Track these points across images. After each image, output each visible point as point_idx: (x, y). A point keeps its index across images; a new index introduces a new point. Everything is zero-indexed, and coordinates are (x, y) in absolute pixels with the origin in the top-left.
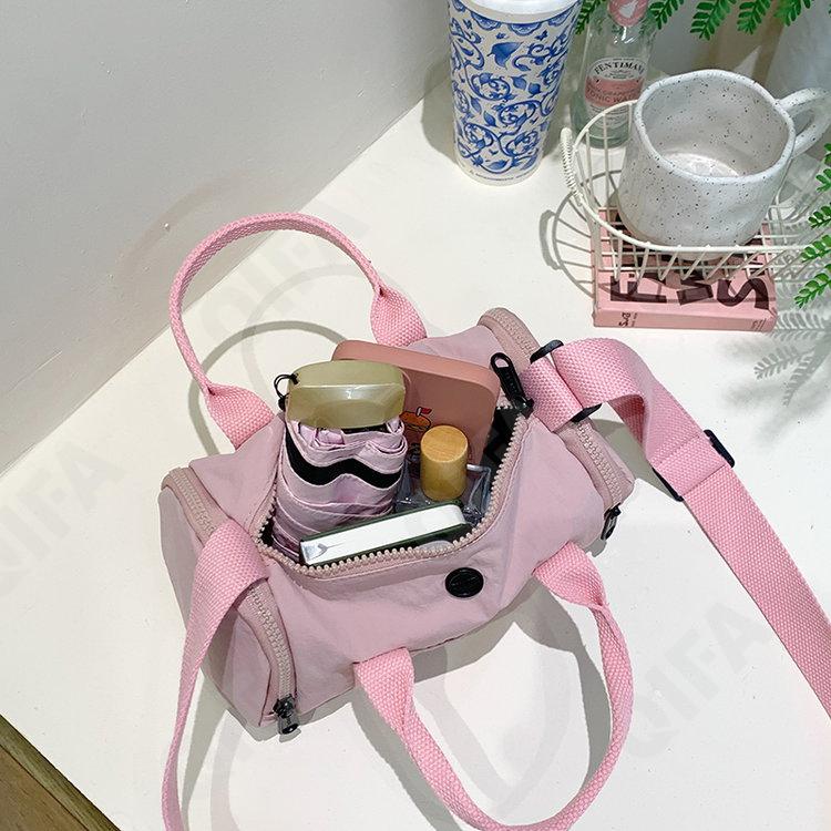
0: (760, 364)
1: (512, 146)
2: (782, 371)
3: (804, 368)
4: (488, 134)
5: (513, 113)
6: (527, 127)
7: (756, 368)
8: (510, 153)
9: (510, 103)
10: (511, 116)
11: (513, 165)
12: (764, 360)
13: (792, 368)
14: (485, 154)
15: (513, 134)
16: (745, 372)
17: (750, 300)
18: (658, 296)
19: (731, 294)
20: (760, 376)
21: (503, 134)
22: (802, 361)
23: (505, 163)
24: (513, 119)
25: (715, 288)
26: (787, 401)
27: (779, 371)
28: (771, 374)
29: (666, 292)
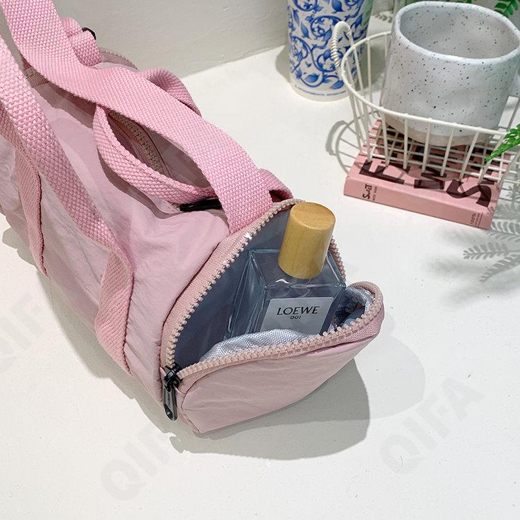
0: (471, 250)
1: (321, 60)
2: (488, 258)
3: (508, 261)
4: (305, 46)
5: (321, 26)
7: (466, 251)
8: (320, 67)
9: (318, 14)
10: (319, 29)
11: (324, 81)
12: (476, 248)
13: (496, 259)
14: (303, 67)
15: (322, 48)
16: (456, 252)
17: (475, 198)
18: (398, 179)
19: (459, 190)
20: (468, 257)
21: (315, 46)
22: (508, 256)
23: (315, 77)
24: (321, 31)
25: (447, 184)
26: (484, 280)
27: (485, 258)
28: (477, 258)
29: (406, 178)
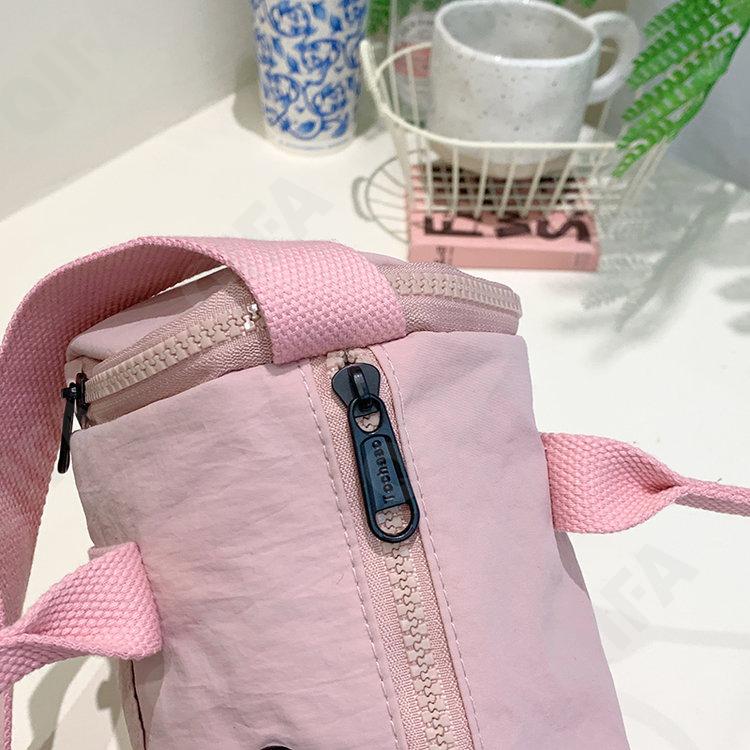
1: (318, 101)
2: (611, 304)
4: (294, 84)
5: (316, 54)
6: (332, 77)
8: (317, 110)
9: (311, 39)
10: (314, 58)
11: (323, 127)
14: (292, 114)
15: (318, 83)
16: (573, 305)
17: (572, 235)
18: (474, 232)
19: (550, 230)
20: (588, 308)
21: (309, 83)
23: (310, 125)
24: (317, 61)
25: (533, 226)
27: (607, 304)
28: (598, 307)
29: (481, 228)
